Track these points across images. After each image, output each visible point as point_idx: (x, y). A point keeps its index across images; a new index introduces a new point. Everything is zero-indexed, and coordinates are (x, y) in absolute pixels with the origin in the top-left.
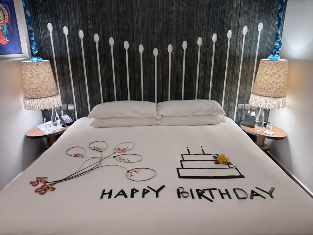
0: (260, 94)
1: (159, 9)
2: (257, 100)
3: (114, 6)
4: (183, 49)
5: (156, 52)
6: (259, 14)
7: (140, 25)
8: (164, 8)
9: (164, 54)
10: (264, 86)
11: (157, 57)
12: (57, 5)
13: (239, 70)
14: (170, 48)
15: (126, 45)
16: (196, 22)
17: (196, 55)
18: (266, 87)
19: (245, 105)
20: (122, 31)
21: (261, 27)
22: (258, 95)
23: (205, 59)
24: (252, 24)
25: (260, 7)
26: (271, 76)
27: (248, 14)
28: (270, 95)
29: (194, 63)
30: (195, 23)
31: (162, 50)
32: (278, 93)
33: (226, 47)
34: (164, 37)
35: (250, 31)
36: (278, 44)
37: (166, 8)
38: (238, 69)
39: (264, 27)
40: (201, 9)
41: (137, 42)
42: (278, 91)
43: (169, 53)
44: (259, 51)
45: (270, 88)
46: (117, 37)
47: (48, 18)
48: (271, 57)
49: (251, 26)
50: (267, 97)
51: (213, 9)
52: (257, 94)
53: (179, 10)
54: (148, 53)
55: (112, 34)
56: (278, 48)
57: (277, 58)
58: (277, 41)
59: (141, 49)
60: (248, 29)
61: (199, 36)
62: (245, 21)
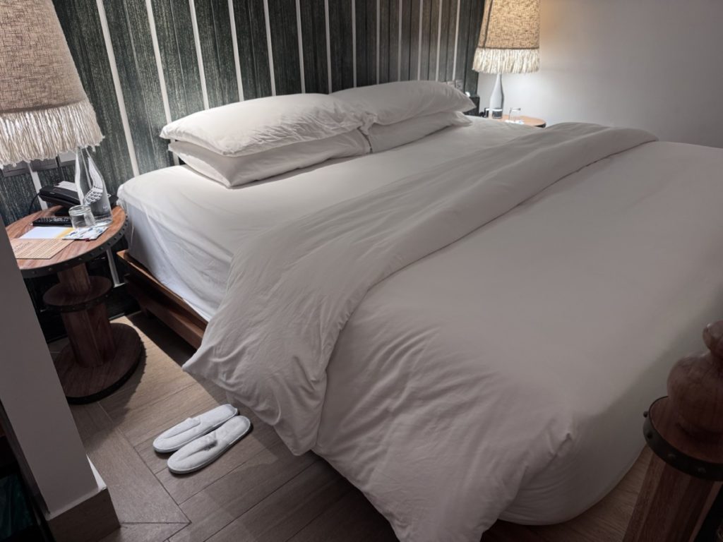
0: (511, 46)
2: (506, 59)
10: (517, 28)
18: (520, 29)
22: (505, 49)
28: (528, 45)
45: (526, 31)
50: (524, 49)
52: (503, 46)
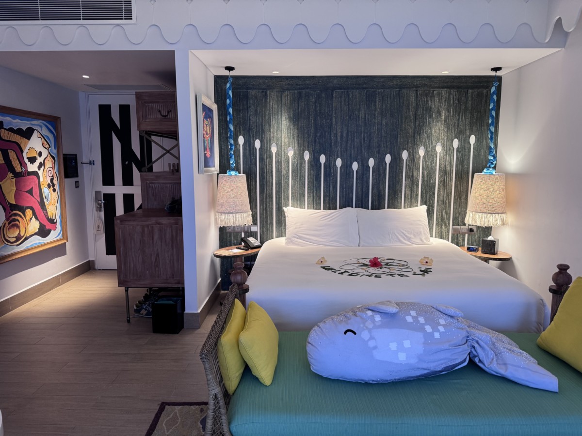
1: (360, 121)
3: (311, 120)
4: (386, 163)
5: (355, 166)
6: (470, 126)
7: (339, 138)
8: (365, 121)
9: (364, 168)
11: (356, 171)
12: (251, 118)
13: (452, 186)
14: (371, 162)
15: (323, 159)
16: (400, 134)
17: (401, 169)
18: (480, 202)
19: (462, 227)
20: (319, 145)
21: (473, 139)
23: (411, 174)
24: (462, 136)
25: (471, 119)
26: (485, 191)
27: (458, 126)
29: (399, 178)
30: (399, 136)
31: (362, 163)
32: (494, 209)
33: (435, 161)
34: (365, 150)
35: (461, 144)
36: (492, 158)
37: (368, 121)
38: (450, 185)
39: (477, 139)
40: (406, 121)
41: (334, 156)
42: (494, 206)
43: (370, 167)
44: (473, 165)
45: (484, 204)
46: (313, 151)
47: (240, 130)
48: (485, 170)
49: (461, 139)
51: (419, 122)
53: (382, 122)
54: (347, 167)
55: (308, 147)
56: (492, 161)
57: (491, 172)
58: (491, 154)
59: (339, 162)
60: (459, 141)
61: (403, 149)
62: (455, 133)
